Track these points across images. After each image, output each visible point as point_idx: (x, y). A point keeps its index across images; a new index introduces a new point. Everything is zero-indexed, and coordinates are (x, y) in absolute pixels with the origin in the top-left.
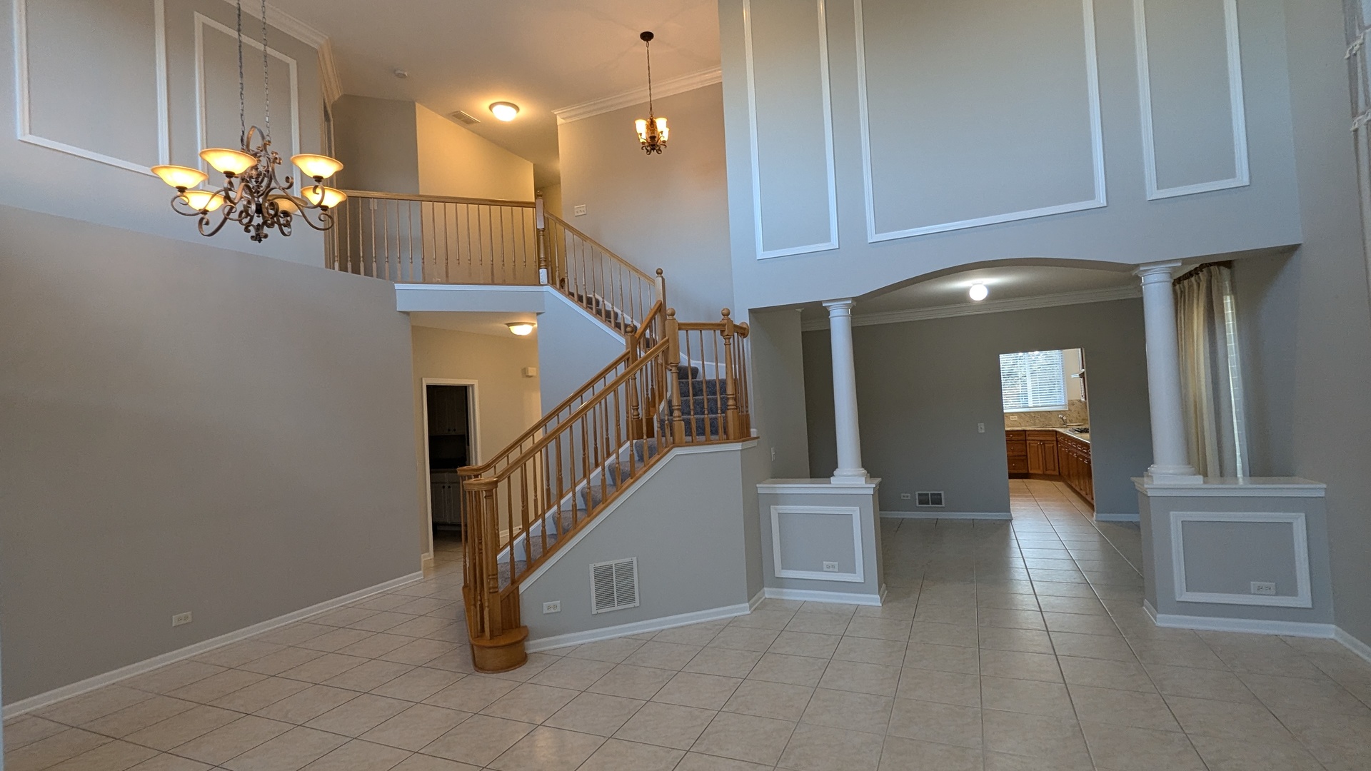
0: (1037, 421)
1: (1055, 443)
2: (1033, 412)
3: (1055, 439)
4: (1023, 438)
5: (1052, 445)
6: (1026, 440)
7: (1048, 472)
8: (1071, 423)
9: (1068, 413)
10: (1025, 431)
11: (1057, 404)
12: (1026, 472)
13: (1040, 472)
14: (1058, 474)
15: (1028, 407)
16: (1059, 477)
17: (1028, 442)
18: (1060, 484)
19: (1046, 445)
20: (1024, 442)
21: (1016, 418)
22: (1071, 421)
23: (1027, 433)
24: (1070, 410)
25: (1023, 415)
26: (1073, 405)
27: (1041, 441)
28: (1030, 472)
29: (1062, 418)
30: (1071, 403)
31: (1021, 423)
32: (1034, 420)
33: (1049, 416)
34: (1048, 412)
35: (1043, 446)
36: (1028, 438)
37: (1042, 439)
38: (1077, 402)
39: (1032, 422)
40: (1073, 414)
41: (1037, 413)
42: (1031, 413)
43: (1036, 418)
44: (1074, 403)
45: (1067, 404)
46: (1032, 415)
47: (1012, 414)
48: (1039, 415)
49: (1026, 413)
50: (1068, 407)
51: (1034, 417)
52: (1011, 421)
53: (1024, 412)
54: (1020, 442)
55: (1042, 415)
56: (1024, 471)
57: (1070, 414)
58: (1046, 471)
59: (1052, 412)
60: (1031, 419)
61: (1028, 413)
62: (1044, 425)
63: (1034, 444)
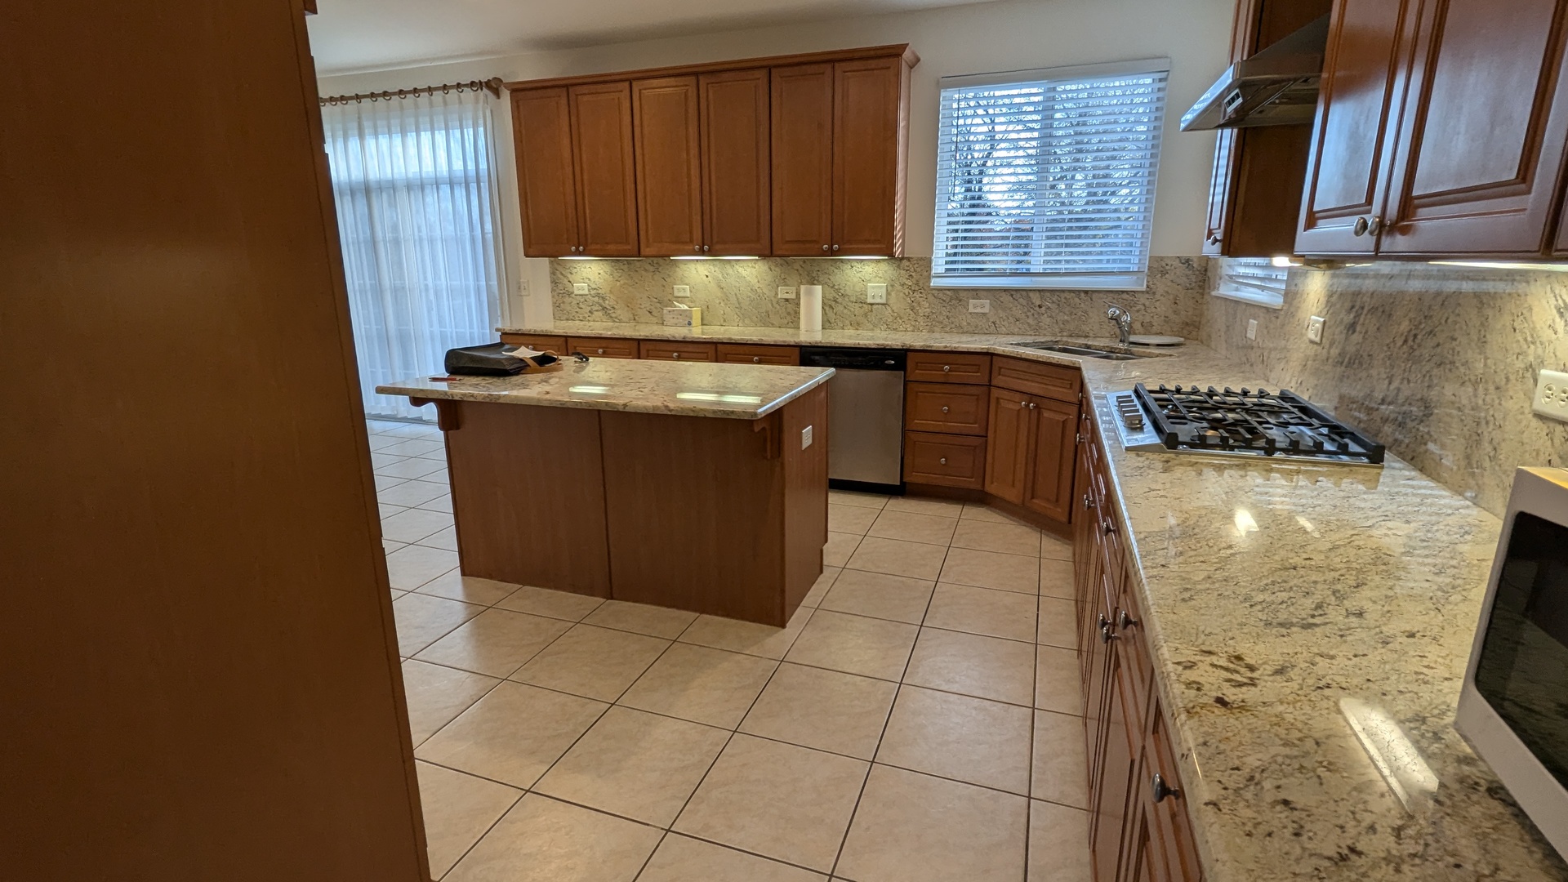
0: (1046, 320)
1: (1075, 409)
2: (1040, 291)
4: (980, 377)
5: (1062, 418)
6: (990, 385)
7: (1038, 503)
8: (1147, 333)
9: (1143, 299)
10: (990, 355)
11: (1114, 267)
12: (979, 487)
13: (1012, 494)
14: (1064, 519)
15: (1028, 274)
16: (1065, 528)
17: (995, 393)
18: (1058, 552)
19: (1046, 414)
20: (985, 388)
21: (982, 306)
22: (1147, 329)
23: (997, 362)
24: (1149, 291)
25: (1006, 298)
26: (1164, 273)
27: (1032, 396)
28: (991, 488)
29: (1116, 319)
30: (1158, 268)
31: (998, 322)
32: (1036, 316)
33: (1082, 305)
34: (1083, 295)
35: (1034, 415)
36: (998, 380)
37: (1035, 391)
38: (1176, 263)
39: (1030, 321)
40: (1158, 304)
41: (1048, 294)
42: (1031, 294)
43: (1043, 308)
44: (1167, 268)
45: (1146, 270)
46: (1034, 301)
47: (976, 292)
48: (1053, 302)
49: (1017, 290)
50: (1148, 282)
51: (1040, 306)
52: (971, 313)
53: (1012, 290)
54: (973, 390)
55: (1064, 300)
56: (972, 483)
57: (1147, 303)
58: (1033, 498)
59: (1094, 296)
60: (1029, 314)
61: (1024, 293)
62: (1065, 334)
63: (1012, 405)
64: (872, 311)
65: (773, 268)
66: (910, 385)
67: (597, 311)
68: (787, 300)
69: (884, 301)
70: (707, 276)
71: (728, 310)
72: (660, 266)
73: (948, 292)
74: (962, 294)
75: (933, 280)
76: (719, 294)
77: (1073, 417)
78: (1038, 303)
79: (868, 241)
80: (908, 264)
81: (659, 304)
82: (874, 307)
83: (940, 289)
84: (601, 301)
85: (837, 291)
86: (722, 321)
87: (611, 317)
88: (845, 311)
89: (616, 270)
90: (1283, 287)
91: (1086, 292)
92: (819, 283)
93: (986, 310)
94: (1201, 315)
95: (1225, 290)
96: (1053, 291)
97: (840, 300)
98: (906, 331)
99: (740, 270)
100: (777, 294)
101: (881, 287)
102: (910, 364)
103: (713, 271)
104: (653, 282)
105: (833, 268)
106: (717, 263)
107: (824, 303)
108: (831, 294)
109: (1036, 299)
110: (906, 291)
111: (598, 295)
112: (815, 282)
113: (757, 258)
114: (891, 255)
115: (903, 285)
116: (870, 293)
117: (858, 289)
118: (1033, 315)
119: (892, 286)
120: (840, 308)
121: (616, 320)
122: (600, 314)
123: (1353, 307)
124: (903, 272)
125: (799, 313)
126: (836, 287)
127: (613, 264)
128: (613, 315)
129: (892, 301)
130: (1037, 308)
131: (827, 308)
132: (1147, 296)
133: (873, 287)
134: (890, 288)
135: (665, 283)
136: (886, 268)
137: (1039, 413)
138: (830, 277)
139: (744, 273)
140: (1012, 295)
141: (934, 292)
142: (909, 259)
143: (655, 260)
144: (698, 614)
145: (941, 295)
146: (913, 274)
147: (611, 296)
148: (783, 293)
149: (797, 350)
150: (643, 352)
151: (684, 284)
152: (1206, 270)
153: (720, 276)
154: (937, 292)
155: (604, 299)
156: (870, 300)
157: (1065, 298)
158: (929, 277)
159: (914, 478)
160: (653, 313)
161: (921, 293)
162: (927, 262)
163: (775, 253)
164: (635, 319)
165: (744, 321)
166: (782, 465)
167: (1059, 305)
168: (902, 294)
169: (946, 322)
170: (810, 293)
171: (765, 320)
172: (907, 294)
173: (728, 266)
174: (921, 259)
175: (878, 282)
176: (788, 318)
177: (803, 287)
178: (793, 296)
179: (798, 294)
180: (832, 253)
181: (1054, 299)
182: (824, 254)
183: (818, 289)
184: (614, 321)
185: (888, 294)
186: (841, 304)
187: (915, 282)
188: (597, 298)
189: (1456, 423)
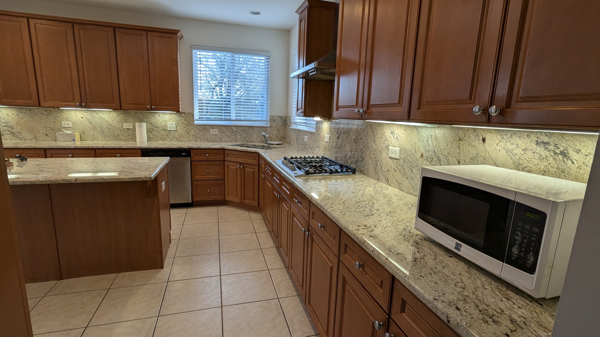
0: (239, 137)
1: (257, 167)
2: (236, 126)
3: (257, 163)
4: (220, 158)
5: (252, 170)
6: (224, 161)
7: (247, 201)
8: (271, 140)
9: (269, 129)
10: (224, 149)
11: (259, 119)
12: (223, 199)
13: (237, 200)
14: (257, 205)
15: (230, 120)
16: (258, 208)
17: (226, 162)
18: (256, 217)
19: (247, 169)
20: (222, 162)
21: (215, 131)
23: (226, 152)
24: (271, 127)
25: (224, 128)
26: (274, 121)
27: (241, 164)
28: (228, 198)
29: (264, 136)
30: (272, 119)
31: (221, 137)
32: (235, 135)
33: (250, 131)
34: (250, 128)
35: (242, 170)
36: (227, 159)
37: (241, 162)
38: (278, 118)
39: (233, 137)
40: (273, 131)
41: (238, 127)
42: (233, 127)
43: (237, 133)
44: (275, 119)
45: (269, 120)
46: (234, 130)
47: (212, 126)
48: (241, 130)
49: (228, 126)
50: (270, 124)
51: (236, 132)
52: (211, 134)
53: (226, 126)
54: (218, 163)
55: (244, 130)
56: (220, 198)
57: (270, 131)
58: (244, 199)
59: (254, 128)
60: (232, 134)
61: (230, 127)
62: (245, 141)
63: (233, 167)
64: (170, 133)
65: (120, 115)
66: (193, 163)
67: (6, 134)
68: (128, 129)
69: (175, 130)
70: (82, 118)
71: (95, 133)
72: (52, 112)
73: (202, 126)
74: (207, 127)
75: (195, 121)
76: (90, 126)
77: (257, 170)
78: (235, 131)
79: (168, 105)
80: (184, 115)
81: (52, 131)
82: (171, 132)
83: (198, 125)
84: (10, 129)
85: (153, 125)
86: (93, 139)
87: (18, 137)
88: (158, 134)
89: (21, 113)
90: (315, 126)
91: (251, 127)
92: (144, 122)
93: (217, 133)
94: (286, 135)
95: (293, 127)
96: (240, 126)
97: (155, 129)
98: (185, 141)
99: (102, 115)
100: (122, 126)
101: (173, 124)
102: (192, 154)
103: (86, 115)
104: (48, 120)
105: (150, 116)
106: (88, 112)
107: (147, 131)
108: (151, 127)
109: (235, 129)
110: (184, 126)
111: (8, 126)
112: (142, 121)
113: (112, 110)
114: (178, 111)
115: (183, 123)
116: (169, 126)
117: (162, 124)
118: (234, 135)
119: (178, 123)
120: (155, 133)
121: (22, 139)
122: (10, 136)
123: (338, 132)
124: (182, 118)
125: (135, 135)
126: (153, 124)
127: (18, 110)
128: (20, 136)
129: (179, 129)
130: (235, 132)
131: (149, 133)
132: (270, 128)
133: (170, 124)
134: (177, 124)
135: (55, 120)
136: (175, 116)
137: (244, 170)
138: (149, 119)
139: (104, 117)
140: (226, 128)
141: (196, 126)
142: (184, 113)
143: (48, 109)
144: (117, 274)
145: (199, 127)
146: (187, 119)
147: (18, 126)
148: (126, 126)
149: (140, 151)
150: (48, 154)
151: (68, 121)
152: (286, 120)
153: (90, 118)
154: (197, 126)
155: (12, 128)
156: (169, 129)
157: (244, 129)
158: (193, 120)
159: (198, 199)
160: (49, 135)
161: (190, 126)
162: (192, 115)
163: (123, 108)
164: (36, 138)
165: (105, 138)
166: (158, 199)
167: (242, 131)
168: (182, 127)
169: (201, 137)
170: (141, 126)
171: (117, 137)
172: (185, 127)
173: (94, 113)
174: (190, 113)
175: (172, 122)
176: (130, 137)
177: (137, 124)
178: (132, 127)
179: (134, 127)
180: (152, 109)
181: (241, 129)
182: (148, 110)
183: (144, 124)
184: (20, 140)
185: (177, 127)
186: (155, 131)
187: (188, 122)
188: (6, 128)
189: (371, 161)
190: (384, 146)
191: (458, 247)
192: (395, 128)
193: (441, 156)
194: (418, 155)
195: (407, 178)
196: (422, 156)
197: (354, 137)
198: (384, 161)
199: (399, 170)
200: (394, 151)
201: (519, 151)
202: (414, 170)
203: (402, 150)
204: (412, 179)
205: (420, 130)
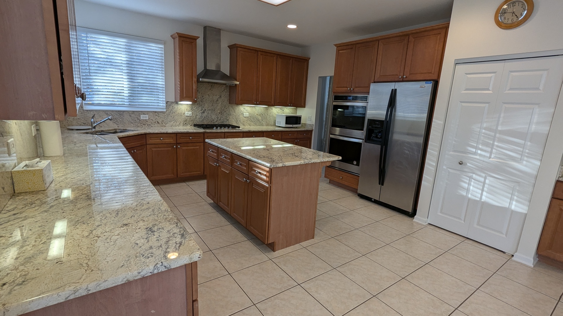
189: (233, 120)
190: (241, 113)
191: (293, 126)
192: (245, 107)
193: (263, 114)
194: (256, 115)
195: (253, 122)
196: (257, 114)
197: (219, 111)
198: (241, 119)
199: (249, 120)
200: (246, 114)
201: (278, 111)
202: (255, 119)
203: (249, 114)
204: (254, 122)
205: (256, 107)
